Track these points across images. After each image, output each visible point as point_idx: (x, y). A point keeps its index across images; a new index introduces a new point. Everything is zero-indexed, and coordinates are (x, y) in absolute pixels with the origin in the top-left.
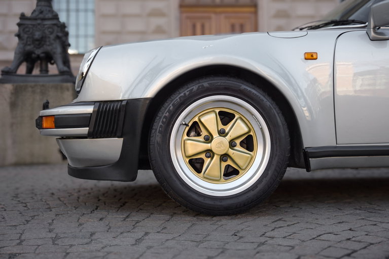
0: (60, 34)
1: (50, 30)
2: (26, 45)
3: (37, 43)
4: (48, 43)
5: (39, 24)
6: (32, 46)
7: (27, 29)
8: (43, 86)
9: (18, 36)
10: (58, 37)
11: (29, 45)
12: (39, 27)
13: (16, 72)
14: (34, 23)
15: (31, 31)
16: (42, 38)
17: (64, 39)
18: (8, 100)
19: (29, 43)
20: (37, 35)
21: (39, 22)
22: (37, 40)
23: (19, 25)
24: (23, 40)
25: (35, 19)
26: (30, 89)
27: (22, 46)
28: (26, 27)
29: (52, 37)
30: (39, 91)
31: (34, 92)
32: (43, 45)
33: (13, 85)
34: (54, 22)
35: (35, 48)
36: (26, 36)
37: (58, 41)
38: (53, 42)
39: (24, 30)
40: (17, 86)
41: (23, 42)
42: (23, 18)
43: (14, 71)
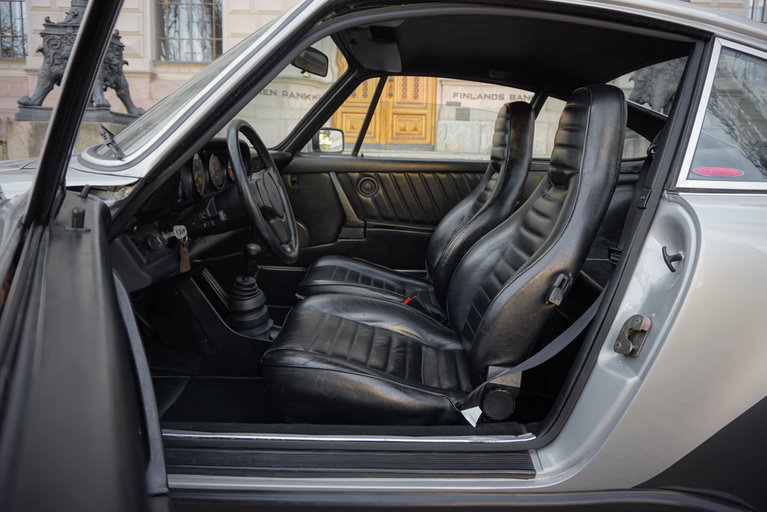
2: (53, 64)
7: (53, 42)
9: (42, 50)
11: (58, 65)
13: (40, 104)
14: (63, 32)
15: (59, 43)
18: (26, 144)
19: (56, 62)
23: (43, 34)
24: (49, 56)
25: (65, 27)
27: (47, 66)
28: (52, 39)
33: (32, 124)
36: (52, 51)
39: (48, 42)
40: (36, 125)
41: (48, 60)
42: (48, 24)
43: (37, 102)
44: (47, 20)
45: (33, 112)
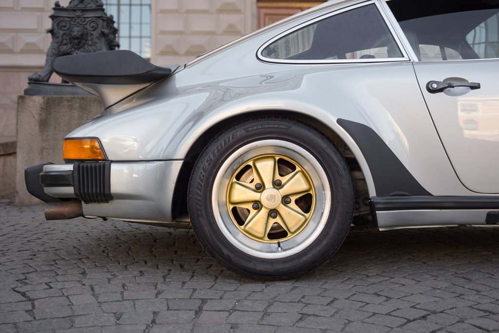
0: (106, 31)
1: (92, 24)
2: (61, 44)
3: (76, 41)
4: (90, 43)
5: (78, 17)
6: (70, 46)
7: (63, 24)
8: (83, 99)
9: (51, 31)
10: (103, 34)
11: (66, 44)
12: (78, 20)
13: (48, 81)
14: (72, 15)
15: (68, 25)
16: (82, 35)
17: (111, 37)
18: (37, 117)
19: (65, 41)
20: (76, 31)
21: (79, 13)
22: (76, 38)
23: (52, 17)
24: (58, 37)
25: (74, 10)
26: (66, 103)
27: (56, 45)
28: (62, 21)
29: (96, 34)
30: (77, 105)
31: (71, 107)
32: (84, 45)
33: (44, 98)
34: (99, 14)
35: (73, 49)
36: (61, 32)
37: (103, 39)
38: (96, 40)
39: (58, 25)
40: (48, 99)
41: (57, 40)
42: (57, 7)
43: (46, 79)
44: (57, 5)
45: (42, 87)
